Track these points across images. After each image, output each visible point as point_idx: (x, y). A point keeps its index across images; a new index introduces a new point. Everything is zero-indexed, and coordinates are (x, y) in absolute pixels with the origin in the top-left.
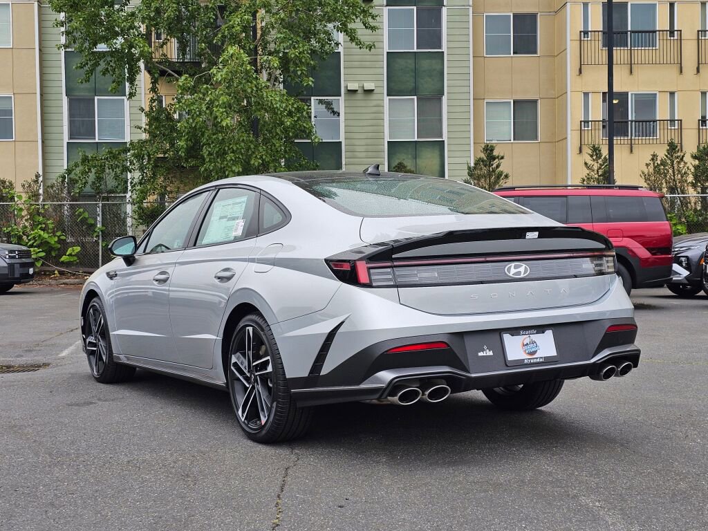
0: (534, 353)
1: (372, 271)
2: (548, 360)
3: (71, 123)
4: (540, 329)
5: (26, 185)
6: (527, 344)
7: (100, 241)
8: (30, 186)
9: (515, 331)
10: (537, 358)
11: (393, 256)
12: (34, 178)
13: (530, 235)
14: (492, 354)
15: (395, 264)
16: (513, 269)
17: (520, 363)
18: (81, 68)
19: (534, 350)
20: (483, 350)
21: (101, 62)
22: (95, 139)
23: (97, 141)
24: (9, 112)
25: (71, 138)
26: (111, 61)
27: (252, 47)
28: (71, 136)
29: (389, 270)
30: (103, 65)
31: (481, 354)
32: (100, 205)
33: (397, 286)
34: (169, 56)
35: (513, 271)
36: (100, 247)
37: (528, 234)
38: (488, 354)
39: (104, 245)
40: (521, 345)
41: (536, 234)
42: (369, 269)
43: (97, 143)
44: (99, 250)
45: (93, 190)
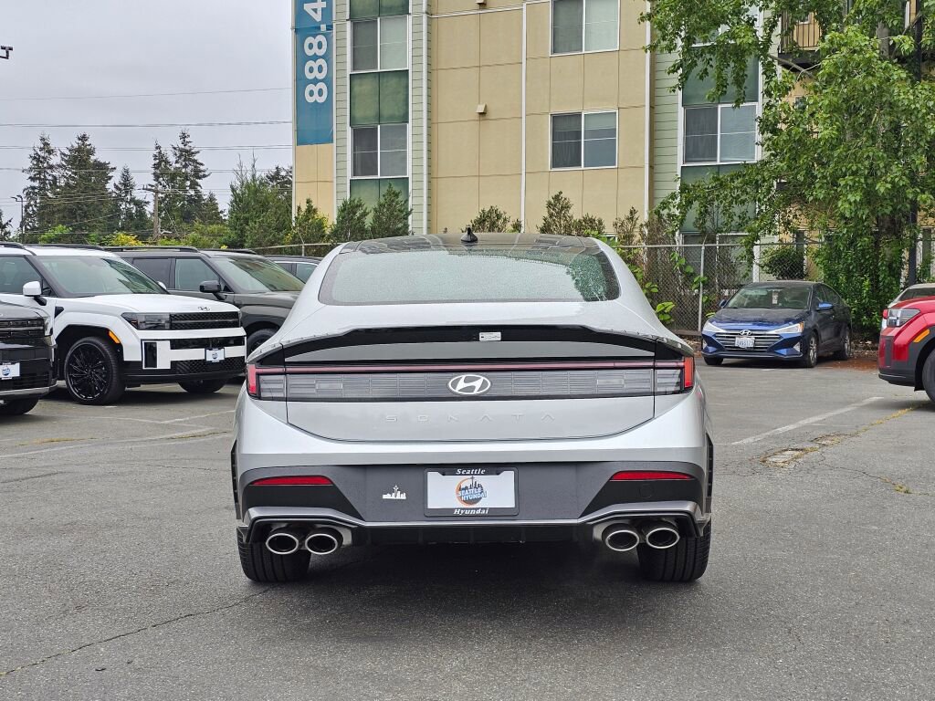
0: (477, 500)
1: (262, 377)
2: (494, 513)
3: (687, 141)
4: (494, 468)
5: (619, 224)
6: (466, 488)
7: (701, 295)
8: (622, 225)
9: (447, 468)
10: (476, 509)
11: (286, 360)
12: (628, 214)
13: (485, 336)
14: (405, 498)
15: (289, 369)
16: (461, 384)
17: (447, 513)
18: (673, 71)
19: (475, 496)
20: (391, 492)
21: (699, 62)
22: (716, 161)
23: (718, 163)
24: (612, 132)
25: (686, 161)
26: (711, 59)
27: (895, 23)
28: (686, 160)
29: (282, 377)
30: (700, 65)
31: (385, 497)
32: (703, 248)
33: (286, 400)
34: (801, 45)
35: (461, 385)
36: (700, 303)
37: (481, 334)
38: (398, 497)
39: (704, 300)
40: (456, 487)
41: (498, 335)
42: (258, 375)
43: (719, 166)
44: (698, 307)
45: (696, 229)
